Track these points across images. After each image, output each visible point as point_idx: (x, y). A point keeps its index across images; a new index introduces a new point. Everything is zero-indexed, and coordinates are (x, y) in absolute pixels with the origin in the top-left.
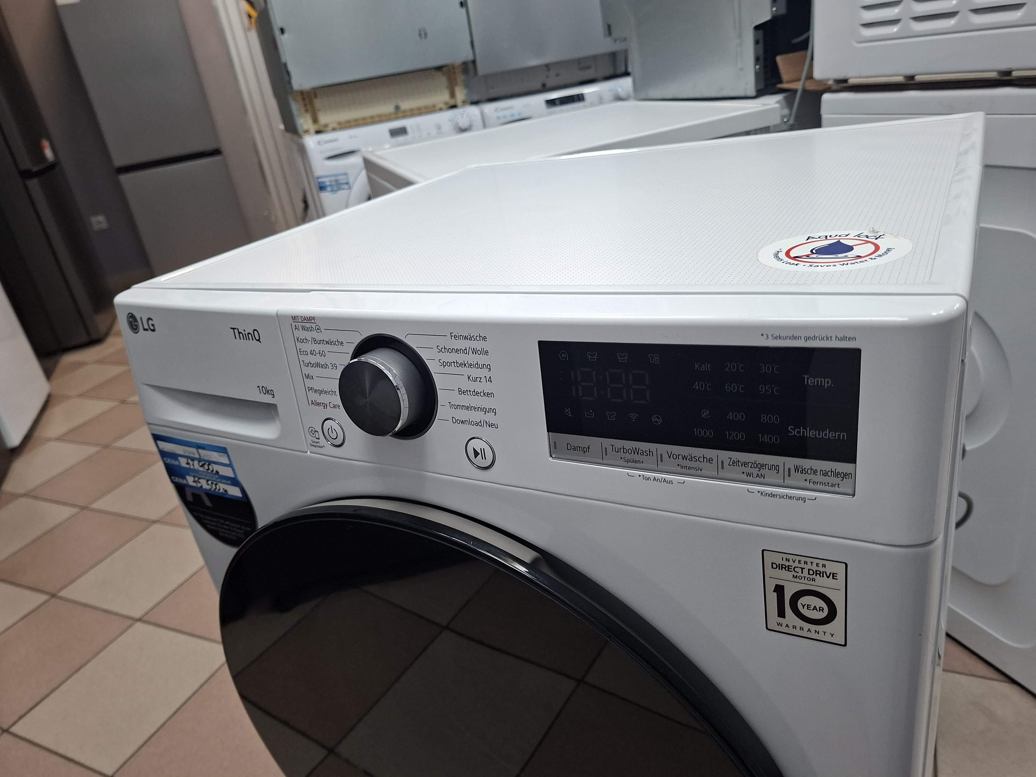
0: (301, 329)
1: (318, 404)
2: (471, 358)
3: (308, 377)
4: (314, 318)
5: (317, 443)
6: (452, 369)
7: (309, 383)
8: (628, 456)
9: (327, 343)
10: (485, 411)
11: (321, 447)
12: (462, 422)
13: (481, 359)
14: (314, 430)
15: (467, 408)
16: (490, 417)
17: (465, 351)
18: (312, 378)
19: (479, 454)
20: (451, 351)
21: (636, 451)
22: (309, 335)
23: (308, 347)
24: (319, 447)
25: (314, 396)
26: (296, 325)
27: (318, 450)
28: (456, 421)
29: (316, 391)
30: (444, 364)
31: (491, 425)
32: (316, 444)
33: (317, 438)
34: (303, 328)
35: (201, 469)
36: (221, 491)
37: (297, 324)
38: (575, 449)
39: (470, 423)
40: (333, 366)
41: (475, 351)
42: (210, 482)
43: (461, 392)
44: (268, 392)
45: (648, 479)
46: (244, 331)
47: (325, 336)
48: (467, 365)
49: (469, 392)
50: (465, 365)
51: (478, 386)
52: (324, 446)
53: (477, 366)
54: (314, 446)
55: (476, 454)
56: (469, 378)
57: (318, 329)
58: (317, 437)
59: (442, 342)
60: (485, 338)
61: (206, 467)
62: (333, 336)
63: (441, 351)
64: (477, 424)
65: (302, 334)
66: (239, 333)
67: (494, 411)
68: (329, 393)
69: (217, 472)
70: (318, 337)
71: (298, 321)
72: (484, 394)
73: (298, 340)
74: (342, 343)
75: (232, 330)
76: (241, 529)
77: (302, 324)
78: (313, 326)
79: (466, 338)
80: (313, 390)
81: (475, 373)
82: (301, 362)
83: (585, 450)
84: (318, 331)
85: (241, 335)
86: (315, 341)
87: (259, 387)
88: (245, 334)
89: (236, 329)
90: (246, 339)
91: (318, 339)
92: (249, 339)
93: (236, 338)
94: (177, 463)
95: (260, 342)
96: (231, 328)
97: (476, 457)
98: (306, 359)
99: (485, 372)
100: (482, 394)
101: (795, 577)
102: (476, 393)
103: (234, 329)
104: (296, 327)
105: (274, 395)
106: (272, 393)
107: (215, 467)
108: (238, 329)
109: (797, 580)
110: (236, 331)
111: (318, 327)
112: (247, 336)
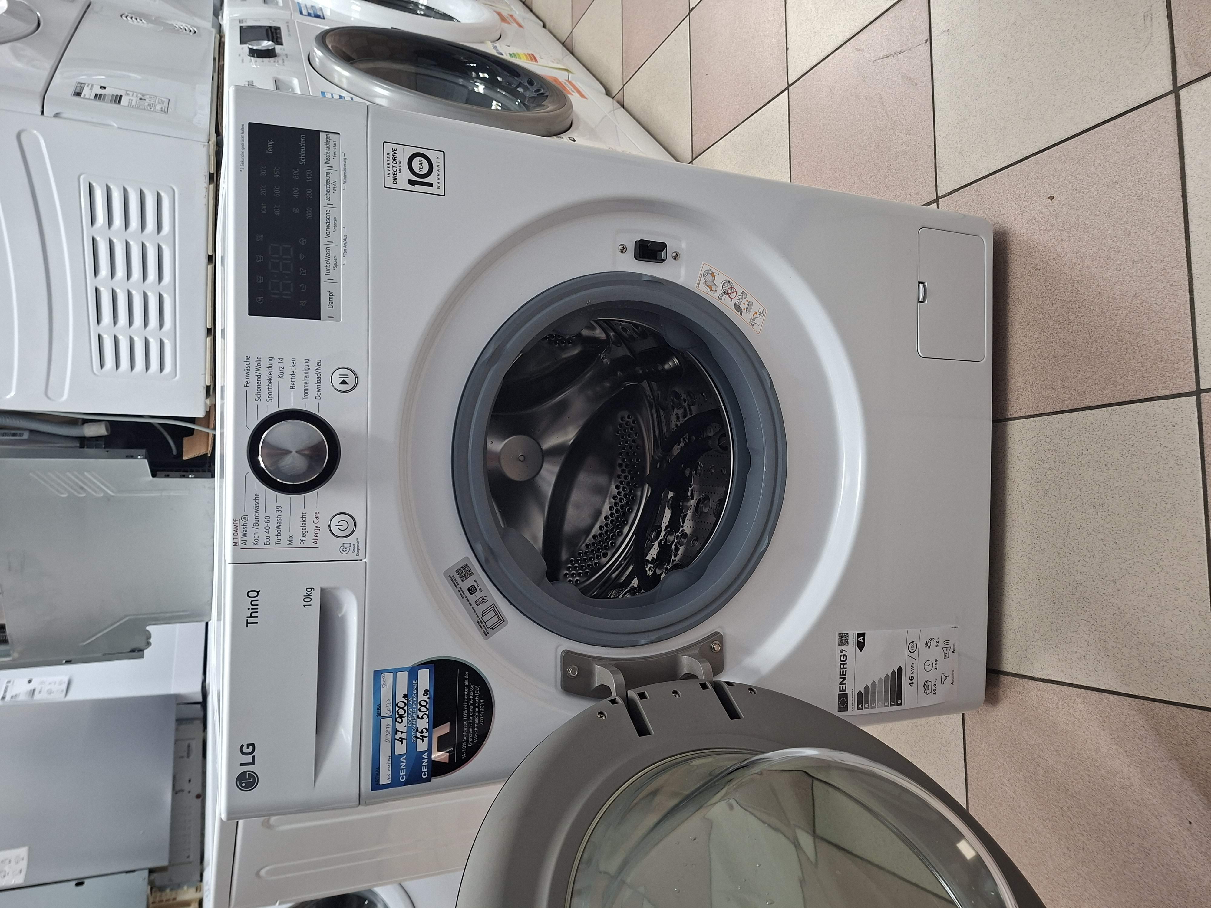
0: (245, 538)
1: (316, 536)
2: (264, 372)
3: (290, 542)
4: (235, 521)
5: (354, 547)
6: (274, 390)
7: (296, 542)
8: (332, 265)
9: (257, 511)
10: (307, 369)
11: (358, 542)
12: (319, 390)
13: (265, 364)
14: (342, 548)
15: (306, 384)
16: (313, 366)
17: (259, 377)
18: (291, 537)
20: (259, 390)
21: (328, 259)
22: (251, 531)
23: (262, 535)
24: (358, 544)
25: (309, 541)
26: (242, 544)
27: (362, 547)
28: (318, 396)
29: (304, 536)
30: (270, 397)
31: (319, 366)
32: (356, 547)
33: (350, 546)
34: (244, 535)
35: (405, 719)
36: (426, 698)
37: (241, 542)
38: (332, 302)
39: (319, 384)
40: (278, 510)
41: (258, 368)
42: (420, 714)
43: (293, 386)
44: (309, 595)
45: (345, 251)
46: (249, 609)
47: (251, 512)
48: (270, 377)
49: (293, 380)
50: (270, 379)
51: (288, 371)
52: (357, 539)
53: (270, 368)
54: (358, 551)
55: (344, 382)
56: (281, 377)
57: (245, 519)
58: (349, 545)
59: (252, 396)
60: (248, 358)
61: (401, 712)
62: (251, 504)
63: (259, 398)
64: (319, 378)
65: (250, 539)
66: (251, 617)
67: (307, 361)
68: (304, 521)
69: (405, 696)
70: (252, 520)
71: (238, 540)
72: (293, 367)
73: (255, 544)
74: (257, 495)
75: (249, 625)
76: (469, 687)
77: (241, 536)
78: (242, 523)
79: (248, 374)
80: (303, 539)
81: (276, 372)
82: (278, 545)
83: (331, 295)
84: (246, 519)
85: (253, 615)
86: (256, 525)
87: (304, 606)
88: (252, 609)
89: (247, 620)
90: (257, 609)
91: (254, 521)
92: (257, 605)
93: (257, 623)
94: (403, 759)
95: (259, 591)
96: (247, 626)
97: (348, 384)
98: (274, 539)
99: (275, 362)
100: (293, 368)
101: (400, 172)
102: (293, 373)
103: (248, 623)
104: (244, 544)
105: (311, 588)
106: (310, 590)
107: (400, 698)
108: (248, 617)
109: (402, 171)
110: (250, 620)
111: (243, 518)
112: (254, 607)
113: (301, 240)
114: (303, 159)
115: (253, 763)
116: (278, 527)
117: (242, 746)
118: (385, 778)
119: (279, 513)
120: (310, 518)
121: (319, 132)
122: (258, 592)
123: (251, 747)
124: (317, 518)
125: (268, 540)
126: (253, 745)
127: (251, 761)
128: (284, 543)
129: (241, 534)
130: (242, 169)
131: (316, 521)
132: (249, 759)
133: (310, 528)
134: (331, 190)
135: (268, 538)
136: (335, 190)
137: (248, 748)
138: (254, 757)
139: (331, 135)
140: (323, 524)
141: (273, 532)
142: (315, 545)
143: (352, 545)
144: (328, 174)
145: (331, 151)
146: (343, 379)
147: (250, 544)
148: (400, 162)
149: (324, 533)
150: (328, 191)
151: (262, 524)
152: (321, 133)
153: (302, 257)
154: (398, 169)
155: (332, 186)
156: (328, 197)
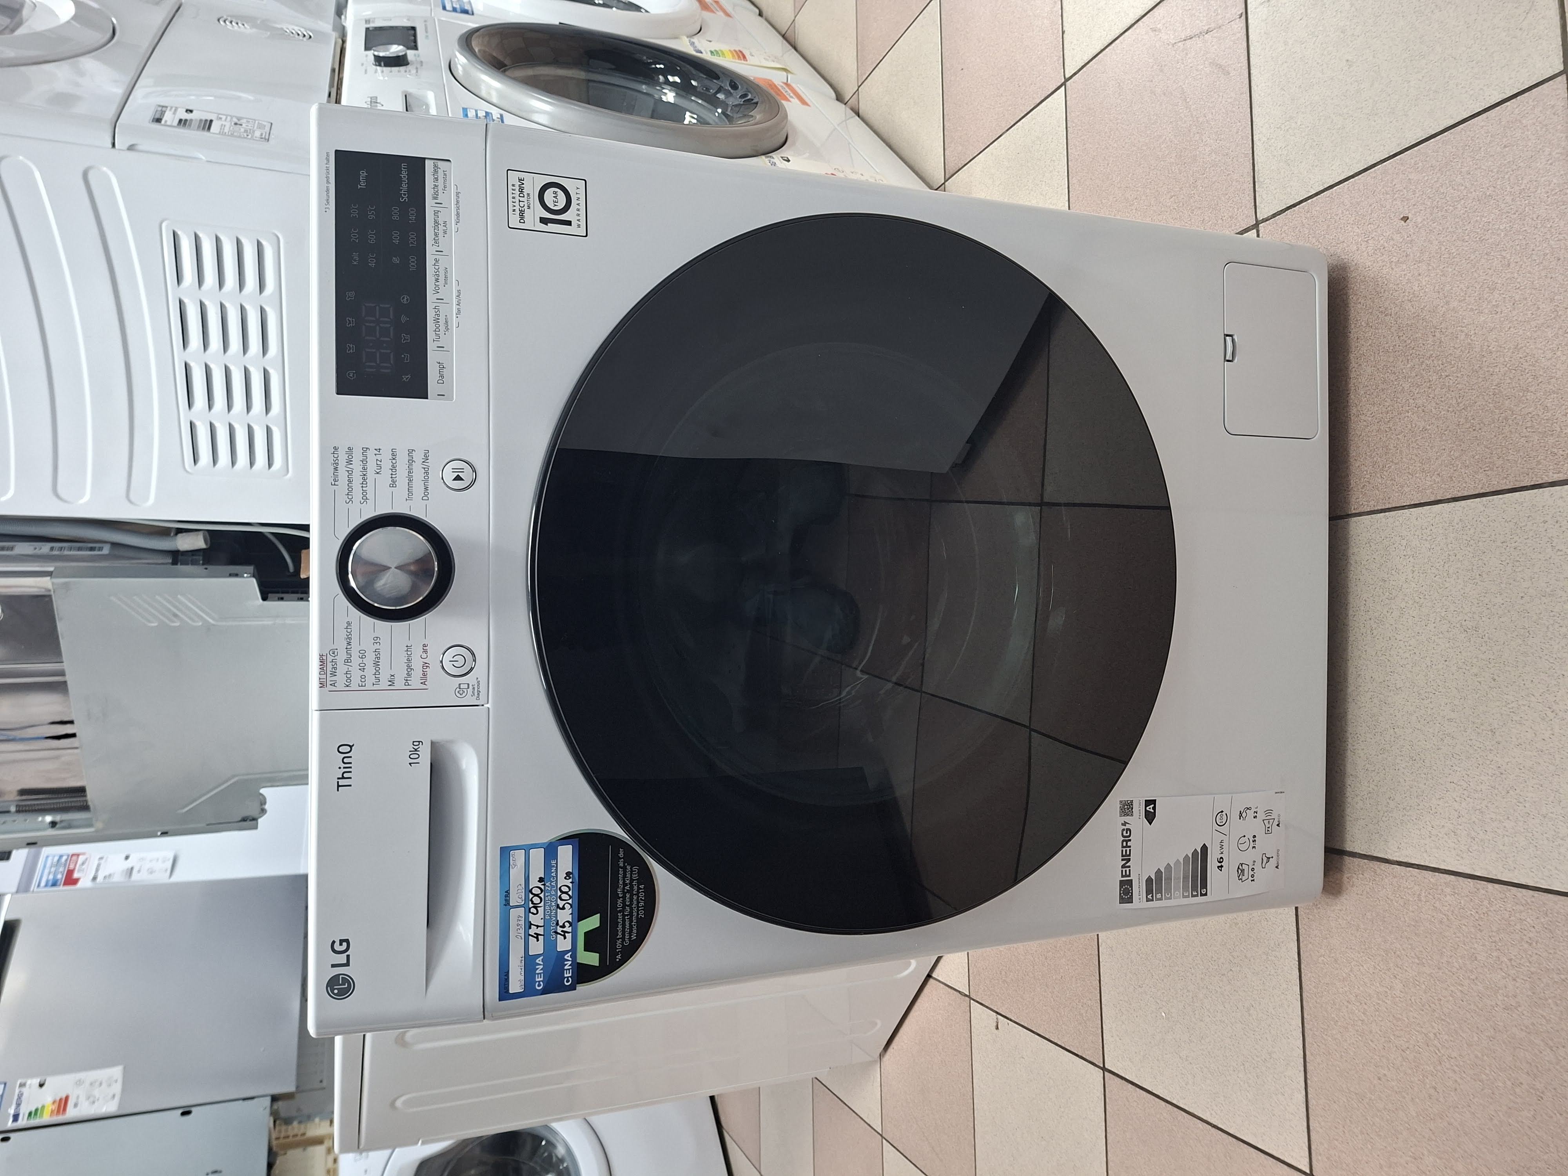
0: (334, 678)
1: (424, 675)
2: (357, 466)
3: (392, 682)
4: (321, 656)
5: (474, 688)
6: (370, 489)
7: (399, 683)
8: (442, 328)
9: (349, 644)
10: (411, 461)
11: (478, 682)
12: (426, 489)
13: (357, 456)
14: (458, 689)
15: (410, 481)
16: (418, 457)
17: (350, 473)
18: (393, 676)
19: (458, 475)
20: (350, 489)
21: (437, 321)
22: (341, 669)
23: (356, 674)
24: (478, 685)
25: (415, 681)
26: (331, 685)
27: (483, 689)
28: (426, 496)
29: (409, 675)
30: (365, 498)
31: (426, 458)
32: (476, 689)
33: (468, 688)
34: (333, 674)
35: (541, 910)
36: (568, 882)
37: (329, 683)
38: (442, 376)
39: (426, 481)
40: (376, 641)
41: (349, 462)
42: (561, 903)
43: (393, 484)
44: (416, 750)
45: (459, 310)
46: (340, 768)
47: (341, 645)
48: (365, 473)
49: (393, 476)
50: (364, 475)
51: (387, 465)
52: (477, 678)
53: (364, 461)
54: (478, 694)
55: (458, 478)
56: (378, 473)
57: (334, 653)
58: (466, 686)
59: (342, 497)
60: (335, 448)
61: (536, 900)
62: (341, 634)
63: (351, 500)
64: (427, 473)
65: (341, 679)
66: (343, 778)
67: (411, 451)
68: (409, 656)
69: (541, 880)
70: (342, 656)
71: (325, 680)
72: (394, 459)
73: (347, 686)
74: (349, 624)
75: (340, 788)
77: (329, 675)
78: (330, 658)
79: (336, 469)
80: (408, 679)
81: (371, 466)
82: (375, 687)
83: (442, 367)
84: (336, 653)
85: (346, 775)
86: (348, 661)
87: (410, 764)
88: (344, 768)
89: (338, 782)
90: (350, 767)
91: (345, 656)
92: (350, 763)
93: (350, 786)
94: (539, 961)
95: (353, 745)
96: (338, 790)
97: (462, 480)
98: (370, 679)
99: (370, 455)
100: (394, 461)
101: (529, 208)
102: (394, 468)
103: (339, 786)
104: (333, 685)
105: (419, 742)
106: (417, 743)
107: (534, 882)
108: (338, 778)
109: (531, 206)
110: (342, 782)
111: (331, 652)
112: (347, 765)
113: (404, 298)
114: (405, 194)
115: (347, 964)
116: (376, 664)
117: (334, 942)
118: (516, 985)
119: (377, 646)
120: (417, 652)
121: (425, 159)
122: (351, 747)
123: (345, 944)
124: (425, 651)
125: (363, 680)
126: (347, 941)
127: (345, 962)
128: (384, 684)
129: (329, 673)
130: (327, 210)
131: (424, 656)
132: (342, 959)
133: (417, 664)
134: (441, 232)
135: (363, 677)
136: (445, 232)
137: (341, 944)
138: (348, 956)
139: (440, 163)
140: (433, 659)
141: (370, 670)
142: (424, 687)
143: (470, 686)
144: (436, 213)
145: (440, 183)
146: (457, 474)
147: (340, 686)
148: (528, 195)
149: (434, 671)
150: (436, 235)
151: (356, 660)
152: (427, 161)
153: (404, 319)
154: (526, 203)
155: (441, 228)
156: (436, 242)
